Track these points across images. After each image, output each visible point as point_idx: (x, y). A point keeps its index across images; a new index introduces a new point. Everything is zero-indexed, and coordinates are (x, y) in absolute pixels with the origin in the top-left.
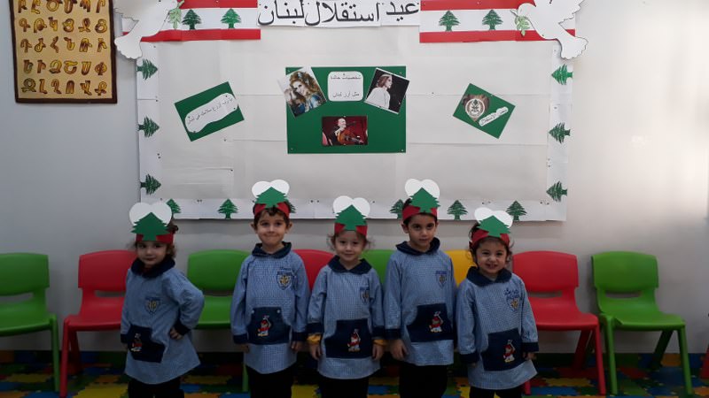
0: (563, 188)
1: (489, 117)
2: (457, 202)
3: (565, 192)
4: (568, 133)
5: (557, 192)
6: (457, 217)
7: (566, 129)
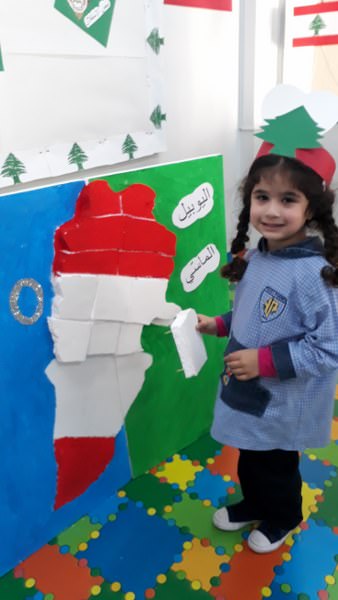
0: (163, 113)
1: (93, 12)
2: (75, 145)
3: (163, 117)
4: (161, 41)
5: (158, 117)
6: (80, 166)
7: (160, 36)
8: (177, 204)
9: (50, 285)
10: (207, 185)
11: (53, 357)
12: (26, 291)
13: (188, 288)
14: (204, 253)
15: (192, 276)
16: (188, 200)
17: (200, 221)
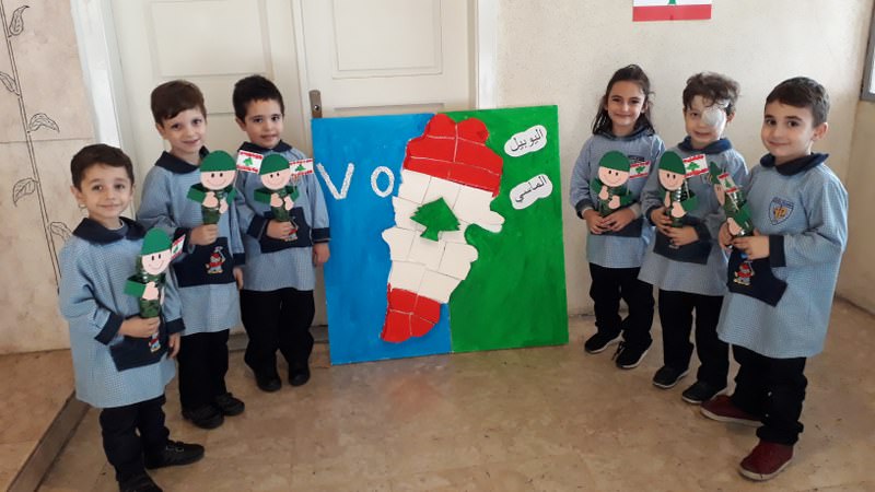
8: (510, 138)
9: (400, 175)
10: (539, 127)
11: (395, 224)
12: (383, 175)
13: (517, 206)
14: (535, 181)
15: (522, 197)
16: (520, 137)
17: (532, 155)
